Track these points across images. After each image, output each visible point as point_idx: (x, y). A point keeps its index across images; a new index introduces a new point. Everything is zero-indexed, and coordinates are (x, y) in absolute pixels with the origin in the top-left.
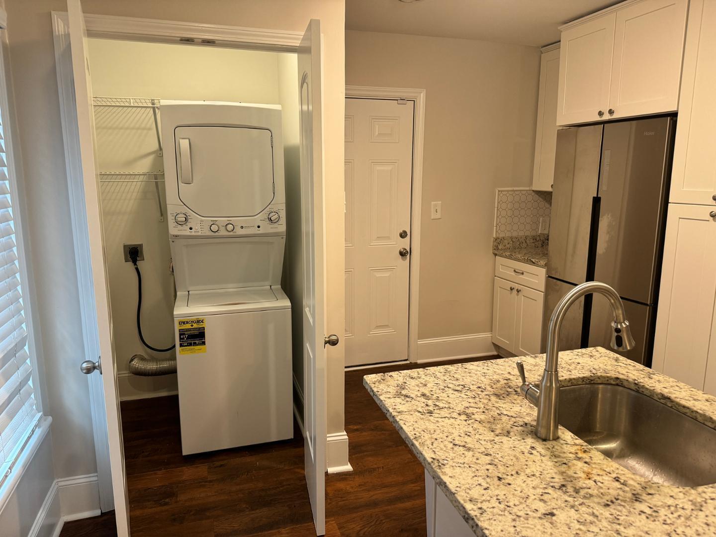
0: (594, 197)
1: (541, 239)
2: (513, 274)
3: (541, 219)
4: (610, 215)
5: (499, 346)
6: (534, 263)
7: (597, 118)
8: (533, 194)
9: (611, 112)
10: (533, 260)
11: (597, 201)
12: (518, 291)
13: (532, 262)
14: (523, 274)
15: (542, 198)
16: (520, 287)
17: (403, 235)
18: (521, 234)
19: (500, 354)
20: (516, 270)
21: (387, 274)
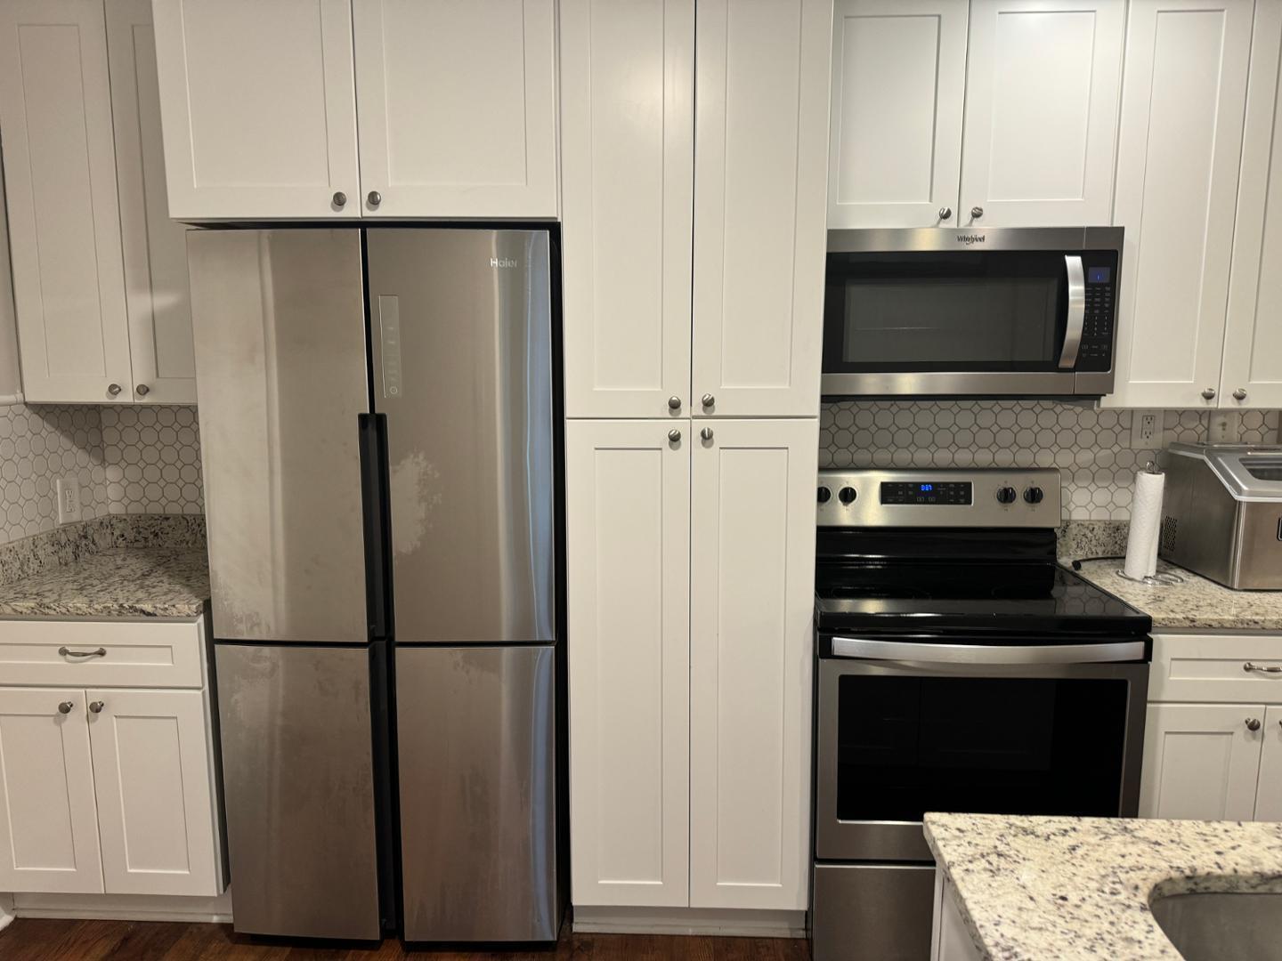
0: (362, 418)
1: (71, 539)
2: (61, 661)
3: (58, 481)
4: (421, 457)
5: (13, 894)
6: (149, 614)
7: (327, 212)
8: (27, 412)
9: (373, 199)
10: (148, 607)
11: (373, 427)
12: (96, 708)
13: (143, 612)
14: (102, 653)
15: (49, 422)
16: (96, 696)
18: (17, 534)
19: (22, 915)
20: (70, 649)
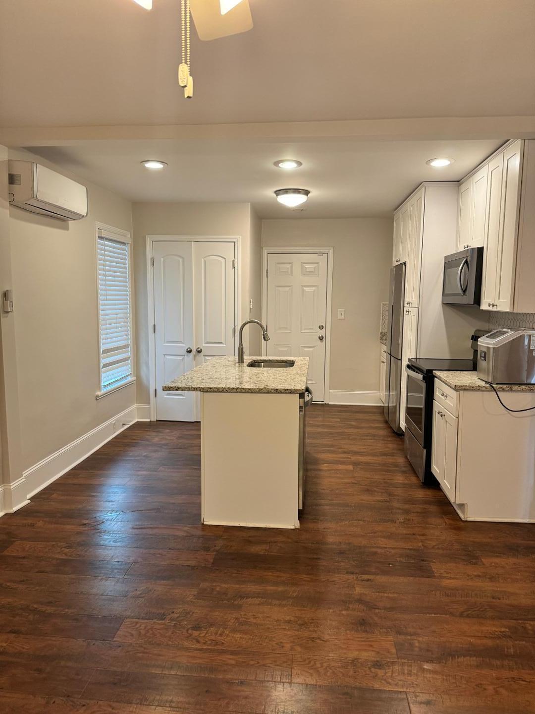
17: (321, 327)
21: (311, 349)
